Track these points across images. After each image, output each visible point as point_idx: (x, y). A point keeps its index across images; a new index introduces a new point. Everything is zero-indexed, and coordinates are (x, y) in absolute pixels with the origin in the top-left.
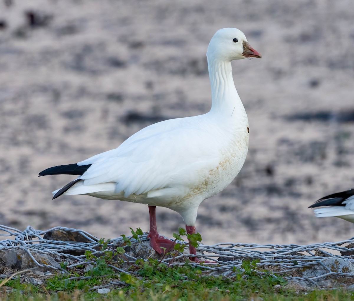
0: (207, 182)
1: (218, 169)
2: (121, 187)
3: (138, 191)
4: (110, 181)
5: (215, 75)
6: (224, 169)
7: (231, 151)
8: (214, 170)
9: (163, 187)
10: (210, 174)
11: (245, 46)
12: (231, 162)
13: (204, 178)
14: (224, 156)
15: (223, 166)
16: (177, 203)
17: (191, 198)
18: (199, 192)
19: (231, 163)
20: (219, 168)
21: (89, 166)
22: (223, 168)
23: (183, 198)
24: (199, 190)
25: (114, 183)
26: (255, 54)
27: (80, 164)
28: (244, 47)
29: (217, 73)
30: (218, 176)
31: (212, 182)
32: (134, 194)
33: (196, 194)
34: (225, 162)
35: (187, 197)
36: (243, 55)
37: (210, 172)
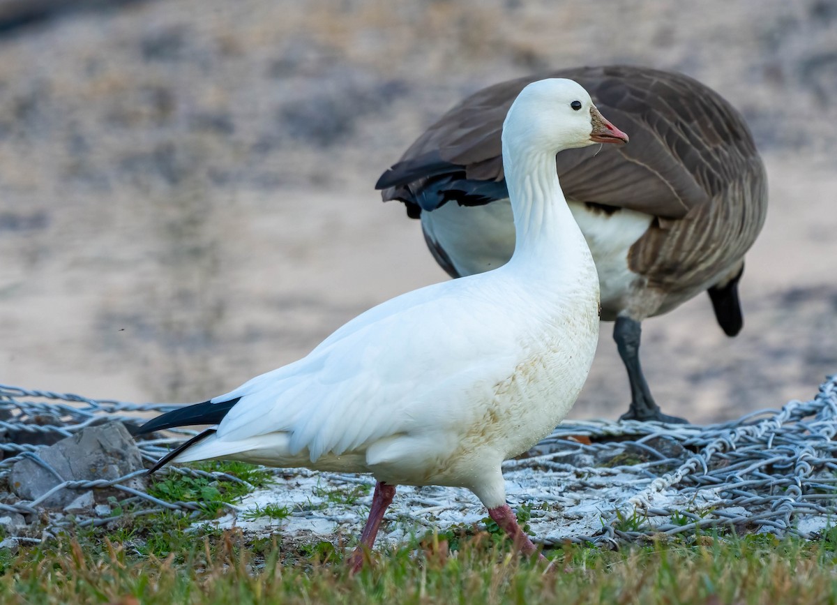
0: (494, 413)
1: (513, 379)
2: (301, 440)
3: (337, 446)
4: (276, 429)
5: (523, 180)
6: (530, 381)
7: (548, 339)
8: (505, 384)
9: (394, 430)
10: (497, 393)
11: (595, 118)
12: (547, 363)
13: (484, 406)
14: (528, 350)
15: (526, 374)
16: (440, 471)
17: (469, 456)
18: (483, 439)
19: (548, 367)
20: (517, 378)
21: (235, 401)
22: (528, 376)
23: (450, 458)
24: (483, 435)
25: (287, 432)
26: (616, 136)
27: (216, 400)
28: (593, 120)
29: (528, 178)
30: (520, 397)
31: (508, 412)
32: (331, 452)
33: (479, 445)
34: (533, 364)
35: (460, 454)
36: (590, 137)
37: (497, 387)
